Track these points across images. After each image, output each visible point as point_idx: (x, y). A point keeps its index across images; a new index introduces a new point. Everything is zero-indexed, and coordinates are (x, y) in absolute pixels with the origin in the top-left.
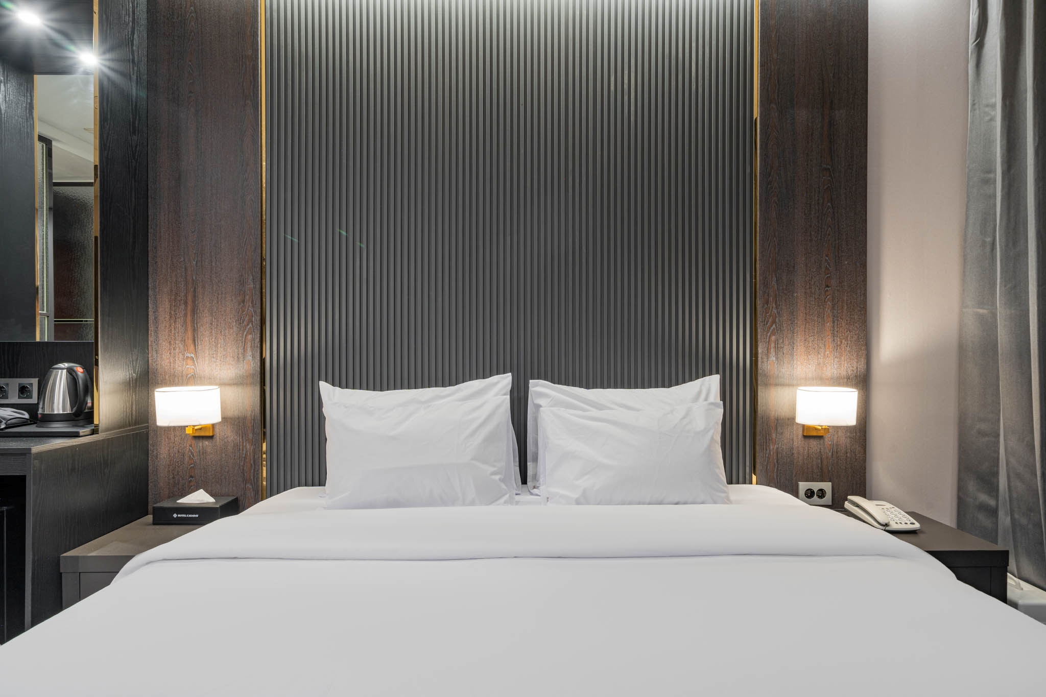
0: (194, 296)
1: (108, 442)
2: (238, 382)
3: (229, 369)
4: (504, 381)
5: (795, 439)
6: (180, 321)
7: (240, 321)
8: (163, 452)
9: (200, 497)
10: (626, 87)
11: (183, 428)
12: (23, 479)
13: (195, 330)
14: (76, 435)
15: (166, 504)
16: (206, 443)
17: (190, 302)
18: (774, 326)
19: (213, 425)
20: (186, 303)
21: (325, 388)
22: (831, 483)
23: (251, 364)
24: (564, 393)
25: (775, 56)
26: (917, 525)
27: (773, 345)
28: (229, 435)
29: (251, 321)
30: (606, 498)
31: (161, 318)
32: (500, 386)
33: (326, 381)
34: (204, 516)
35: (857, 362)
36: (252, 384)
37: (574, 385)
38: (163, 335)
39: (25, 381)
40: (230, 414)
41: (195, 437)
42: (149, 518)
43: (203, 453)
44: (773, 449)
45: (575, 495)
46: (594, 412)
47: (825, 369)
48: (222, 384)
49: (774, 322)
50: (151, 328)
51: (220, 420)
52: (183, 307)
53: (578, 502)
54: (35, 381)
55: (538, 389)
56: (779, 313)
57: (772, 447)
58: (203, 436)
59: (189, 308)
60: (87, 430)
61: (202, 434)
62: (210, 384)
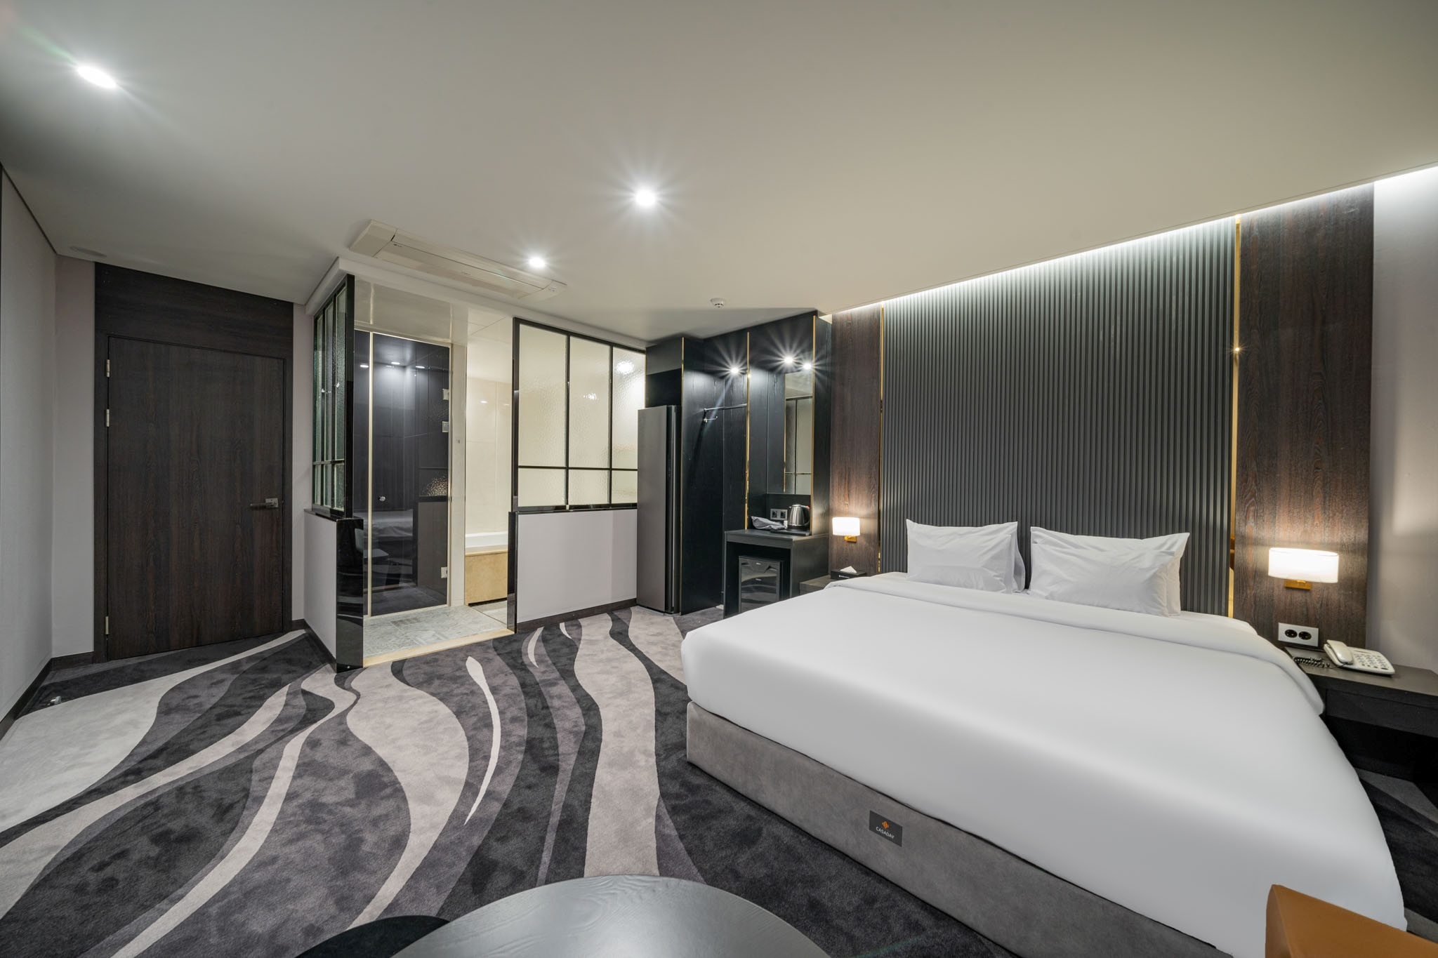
0: (849, 475)
1: (814, 539)
2: (868, 517)
3: (864, 511)
4: (1013, 526)
5: (1276, 588)
6: (843, 487)
7: (869, 487)
8: (835, 548)
9: (850, 570)
10: (1112, 336)
11: (844, 537)
12: (789, 550)
13: (849, 491)
14: (804, 535)
15: (836, 570)
16: (853, 545)
17: (847, 477)
18: (1253, 499)
19: (856, 537)
20: (845, 479)
21: (909, 522)
22: (1317, 629)
23: (873, 509)
24: (1054, 536)
25: (1257, 292)
26: (1391, 670)
27: (1251, 514)
28: (863, 542)
29: (874, 487)
30: (1066, 598)
31: (835, 485)
32: (1008, 529)
33: (911, 519)
34: (851, 576)
35: (1355, 532)
36: (875, 518)
37: (1061, 531)
38: (836, 492)
39: (784, 511)
40: (864, 532)
41: (849, 542)
42: (829, 576)
43: (851, 550)
44: (1251, 593)
45: (1045, 594)
46: (1073, 550)
47: (1313, 535)
48: (861, 517)
49: (1253, 496)
50: (831, 489)
51: (859, 534)
52: (844, 480)
53: (1047, 598)
54: (786, 511)
55: (1036, 532)
56: (1259, 490)
57: (1249, 592)
58: (852, 541)
59: (847, 480)
60: (807, 534)
61: (852, 540)
62: (856, 517)
